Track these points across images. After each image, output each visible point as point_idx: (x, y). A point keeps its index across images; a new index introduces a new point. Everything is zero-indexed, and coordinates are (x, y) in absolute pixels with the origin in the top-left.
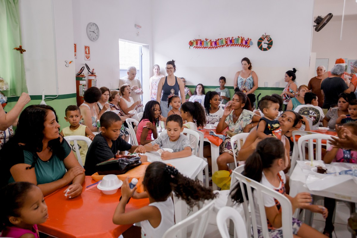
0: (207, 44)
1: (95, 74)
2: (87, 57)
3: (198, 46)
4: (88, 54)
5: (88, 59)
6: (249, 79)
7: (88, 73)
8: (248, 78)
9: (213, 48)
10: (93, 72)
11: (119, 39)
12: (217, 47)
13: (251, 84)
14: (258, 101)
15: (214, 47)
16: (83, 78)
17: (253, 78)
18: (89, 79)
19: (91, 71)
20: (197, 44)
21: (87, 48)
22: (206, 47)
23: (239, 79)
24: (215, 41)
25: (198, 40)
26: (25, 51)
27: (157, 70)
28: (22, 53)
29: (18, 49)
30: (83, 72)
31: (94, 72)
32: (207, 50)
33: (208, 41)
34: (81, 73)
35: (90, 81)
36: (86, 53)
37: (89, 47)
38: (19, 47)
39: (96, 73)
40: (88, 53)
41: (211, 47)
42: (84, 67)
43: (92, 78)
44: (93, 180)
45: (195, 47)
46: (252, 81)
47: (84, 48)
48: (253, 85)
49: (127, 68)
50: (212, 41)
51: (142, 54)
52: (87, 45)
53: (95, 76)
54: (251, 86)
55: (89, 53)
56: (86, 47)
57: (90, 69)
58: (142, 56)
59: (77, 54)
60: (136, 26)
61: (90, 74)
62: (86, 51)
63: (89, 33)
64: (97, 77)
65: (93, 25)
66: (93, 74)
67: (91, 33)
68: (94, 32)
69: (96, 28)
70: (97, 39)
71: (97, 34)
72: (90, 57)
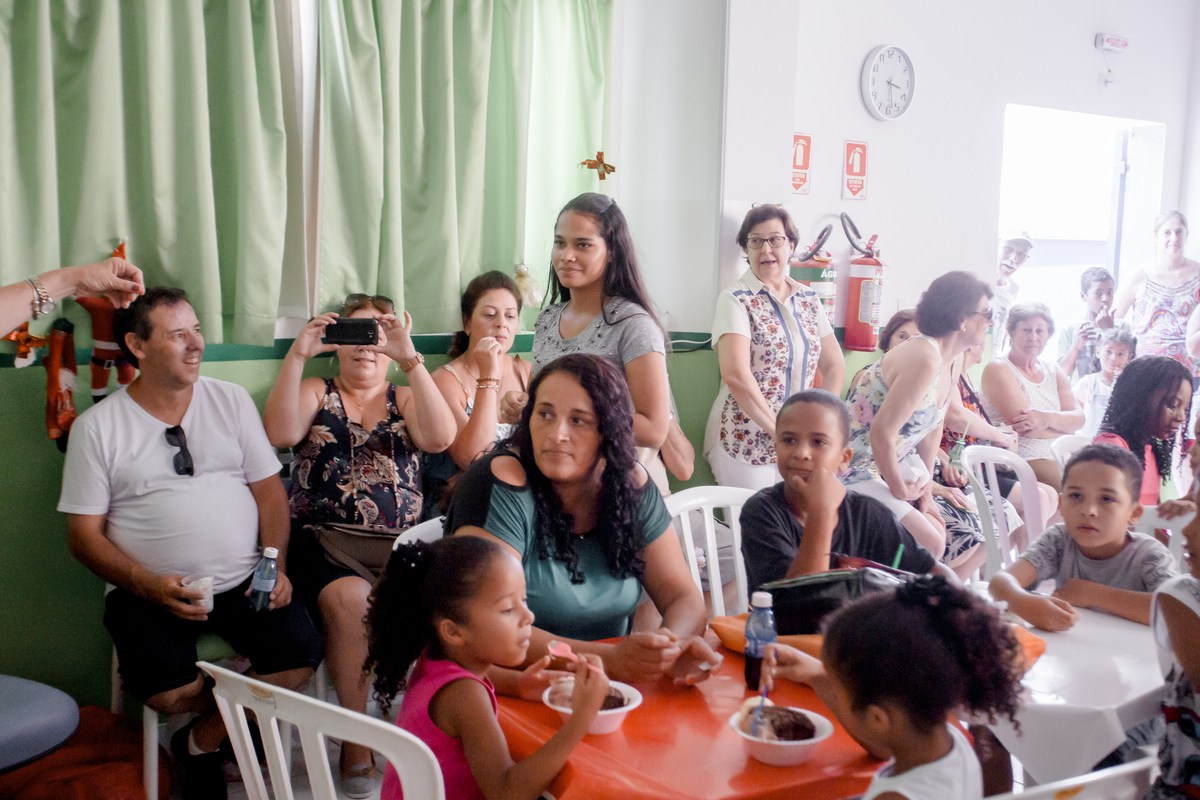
1: (878, 254)
2: (851, 189)
4: (856, 174)
5: (854, 193)
7: (852, 253)
10: (869, 248)
11: (1010, 107)
16: (824, 272)
18: (852, 275)
19: (862, 242)
21: (858, 149)
26: (613, 169)
27: (1172, 236)
28: (602, 177)
29: (591, 165)
30: (824, 248)
31: (875, 249)
34: (816, 251)
35: (854, 286)
36: (850, 170)
37: (863, 147)
38: (595, 159)
39: (880, 253)
40: (857, 169)
42: (829, 229)
43: (869, 271)
47: (840, 151)
51: (1127, 169)
52: (857, 138)
53: (878, 264)
55: (862, 172)
56: (851, 148)
57: (859, 237)
58: (1123, 177)
59: (814, 173)
60: (1098, 40)
61: (859, 256)
62: (850, 162)
63: (870, 89)
64: (884, 268)
65: (890, 56)
66: (869, 255)
67: (877, 90)
68: (889, 83)
69: (903, 65)
70: (901, 111)
71: (904, 90)
72: (864, 186)
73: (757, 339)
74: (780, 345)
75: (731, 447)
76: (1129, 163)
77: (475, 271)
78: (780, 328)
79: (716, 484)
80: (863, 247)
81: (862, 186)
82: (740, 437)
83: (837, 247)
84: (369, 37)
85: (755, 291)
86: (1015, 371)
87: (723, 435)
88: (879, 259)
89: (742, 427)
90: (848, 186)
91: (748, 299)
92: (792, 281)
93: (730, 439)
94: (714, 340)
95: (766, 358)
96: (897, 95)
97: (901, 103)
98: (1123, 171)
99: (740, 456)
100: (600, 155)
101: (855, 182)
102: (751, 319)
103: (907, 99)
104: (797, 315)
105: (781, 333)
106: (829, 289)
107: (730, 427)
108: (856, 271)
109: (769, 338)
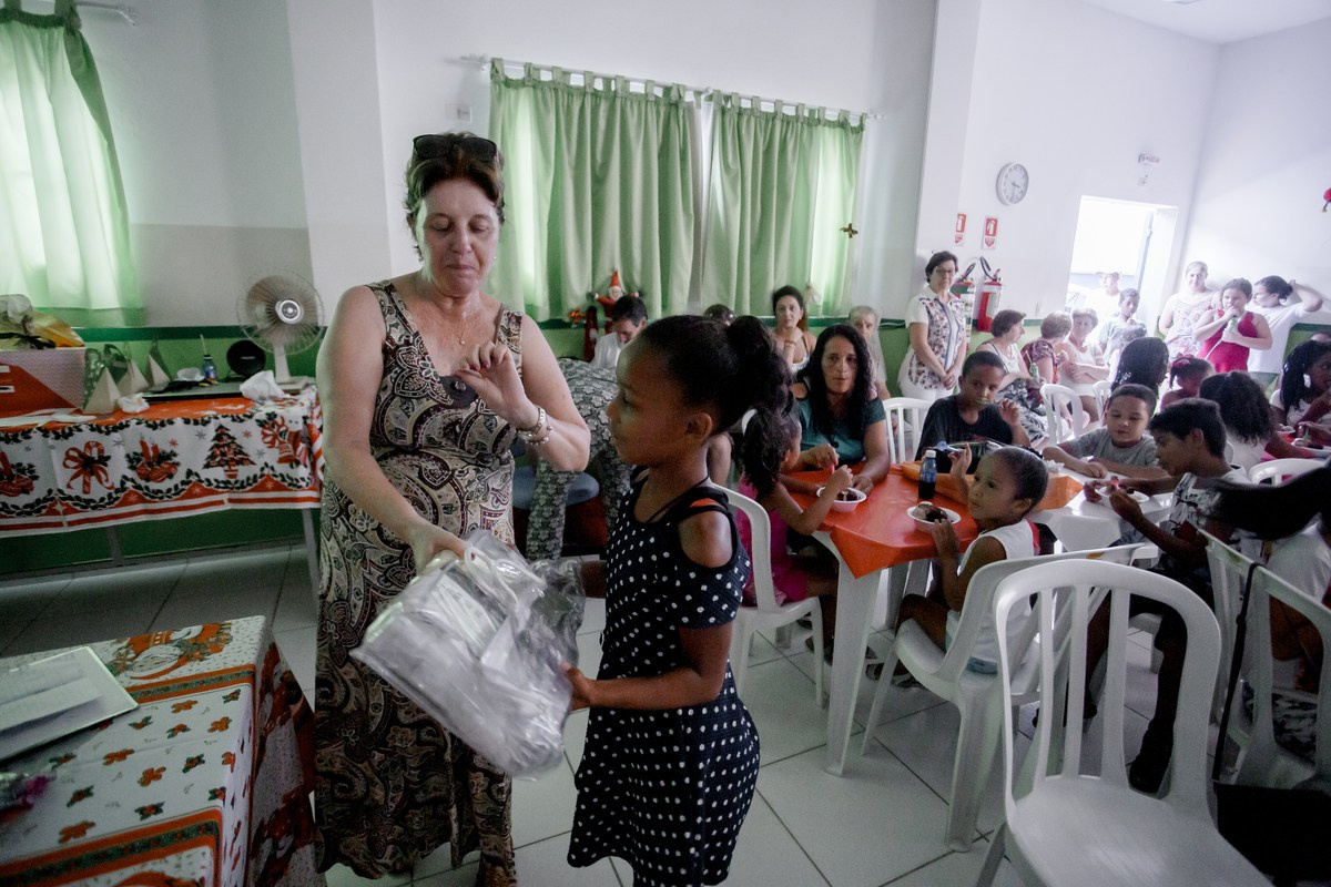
1: (1000, 280)
2: (987, 243)
4: (991, 235)
5: (989, 246)
7: (984, 277)
10: (995, 276)
11: (1083, 197)
16: (969, 289)
18: (983, 291)
19: (992, 273)
21: (993, 221)
26: (856, 232)
27: (1194, 277)
28: (850, 236)
29: (845, 230)
30: (970, 276)
31: (999, 277)
35: (985, 297)
36: (987, 233)
37: (996, 221)
38: (847, 227)
40: (991, 232)
42: (973, 265)
43: (994, 289)
47: (984, 222)
51: (1151, 234)
52: (992, 215)
53: (999, 285)
55: (994, 234)
56: (989, 221)
57: (990, 270)
58: (1149, 238)
59: (966, 235)
60: (1141, 158)
61: (989, 280)
62: (988, 229)
63: (1002, 187)
64: (1003, 287)
65: (1015, 169)
66: (995, 280)
67: (1007, 188)
68: (1014, 184)
69: (1022, 174)
70: (1019, 200)
71: (1022, 188)
72: (995, 242)
73: (932, 323)
74: (945, 327)
75: (914, 379)
76: (1152, 231)
77: (782, 284)
78: (945, 318)
79: (902, 396)
80: (992, 275)
82: (919, 373)
83: (977, 275)
84: (736, 167)
85: (932, 299)
86: (1073, 347)
87: (910, 373)
88: (1000, 283)
89: (922, 368)
90: (986, 241)
91: (927, 303)
92: (952, 294)
93: (914, 375)
94: (907, 326)
95: (937, 333)
96: (1017, 191)
97: (1020, 196)
98: (1148, 235)
99: (919, 384)
100: (850, 225)
101: (990, 240)
102: (929, 312)
103: (1023, 193)
104: (954, 312)
105: (946, 321)
106: (971, 297)
107: (914, 369)
108: (987, 289)
109: (939, 323)
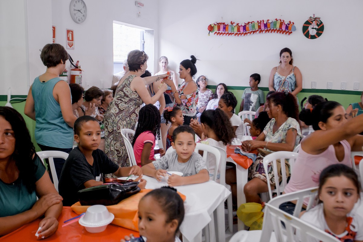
0: (233, 29)
1: (80, 67)
2: (69, 45)
3: (220, 32)
5: (70, 47)
6: (290, 78)
7: (71, 66)
8: (289, 76)
9: (241, 34)
10: (77, 65)
11: (114, 21)
12: (246, 33)
13: (293, 85)
14: (302, 108)
15: (243, 33)
17: (295, 75)
18: (72, 74)
19: (75, 63)
20: (219, 29)
21: (70, 32)
22: (231, 34)
23: (276, 77)
24: (243, 25)
25: (221, 24)
27: (164, 64)
31: (79, 66)
32: (232, 37)
33: (234, 25)
35: (73, 77)
36: (68, 39)
37: (72, 32)
39: (81, 67)
40: (71, 39)
41: (239, 33)
43: (77, 73)
44: (73, 212)
45: (216, 33)
46: (294, 80)
47: (65, 33)
48: (296, 85)
49: (124, 61)
50: (240, 25)
52: (70, 28)
54: (292, 87)
55: (72, 40)
56: (68, 31)
57: (73, 61)
58: (143, 44)
59: (57, 39)
60: (136, 3)
61: (74, 67)
62: (68, 36)
63: (73, 12)
64: (82, 72)
65: (79, 1)
66: (77, 68)
67: (75, 13)
68: (79, 11)
69: (83, 5)
71: (84, 13)
72: (73, 44)
76: (145, 41)
80: (75, 65)
81: (73, 45)
88: (80, 69)
90: (68, 44)
96: (82, 15)
97: (83, 18)
98: (143, 43)
101: (70, 43)
103: (85, 16)
108: (74, 73)
